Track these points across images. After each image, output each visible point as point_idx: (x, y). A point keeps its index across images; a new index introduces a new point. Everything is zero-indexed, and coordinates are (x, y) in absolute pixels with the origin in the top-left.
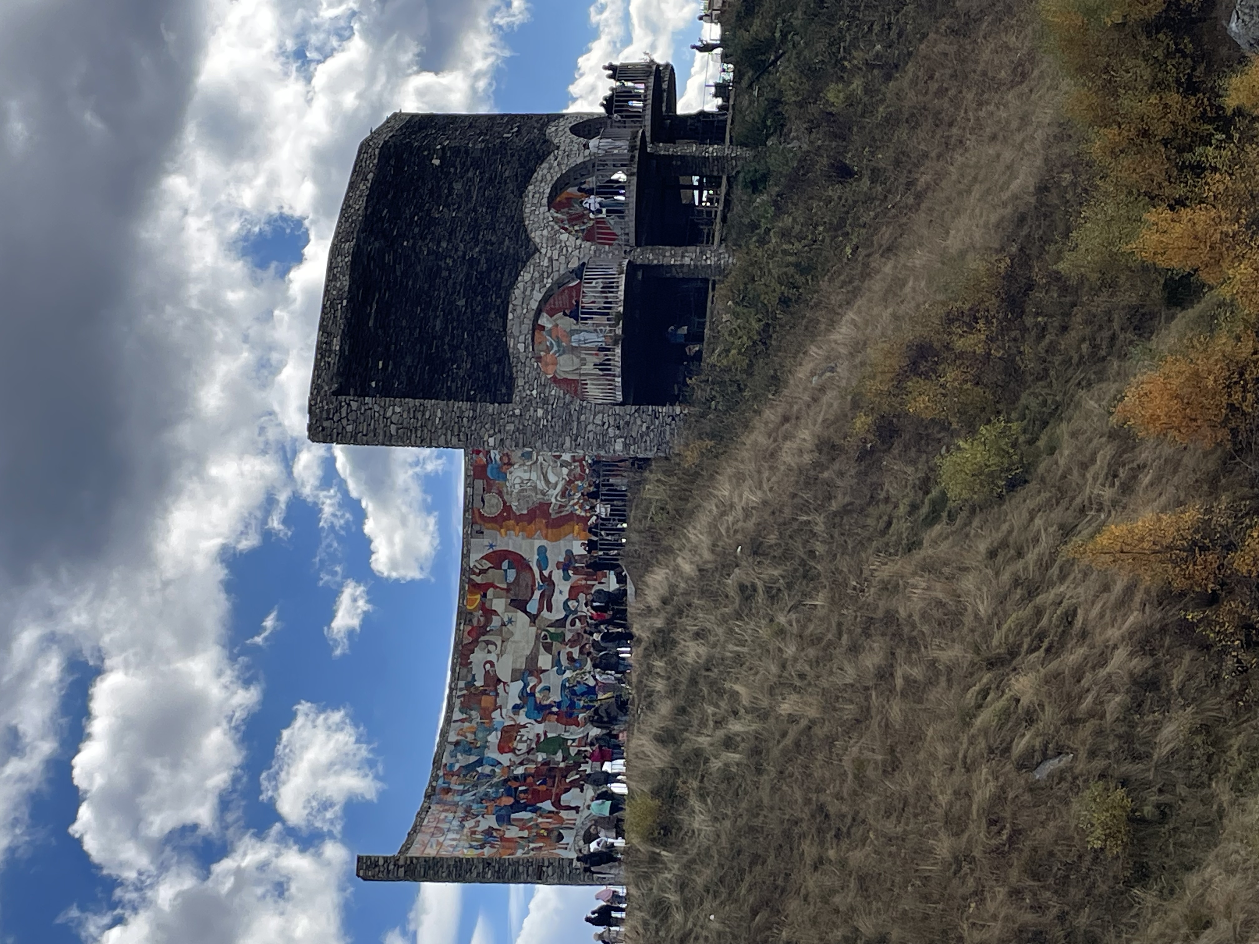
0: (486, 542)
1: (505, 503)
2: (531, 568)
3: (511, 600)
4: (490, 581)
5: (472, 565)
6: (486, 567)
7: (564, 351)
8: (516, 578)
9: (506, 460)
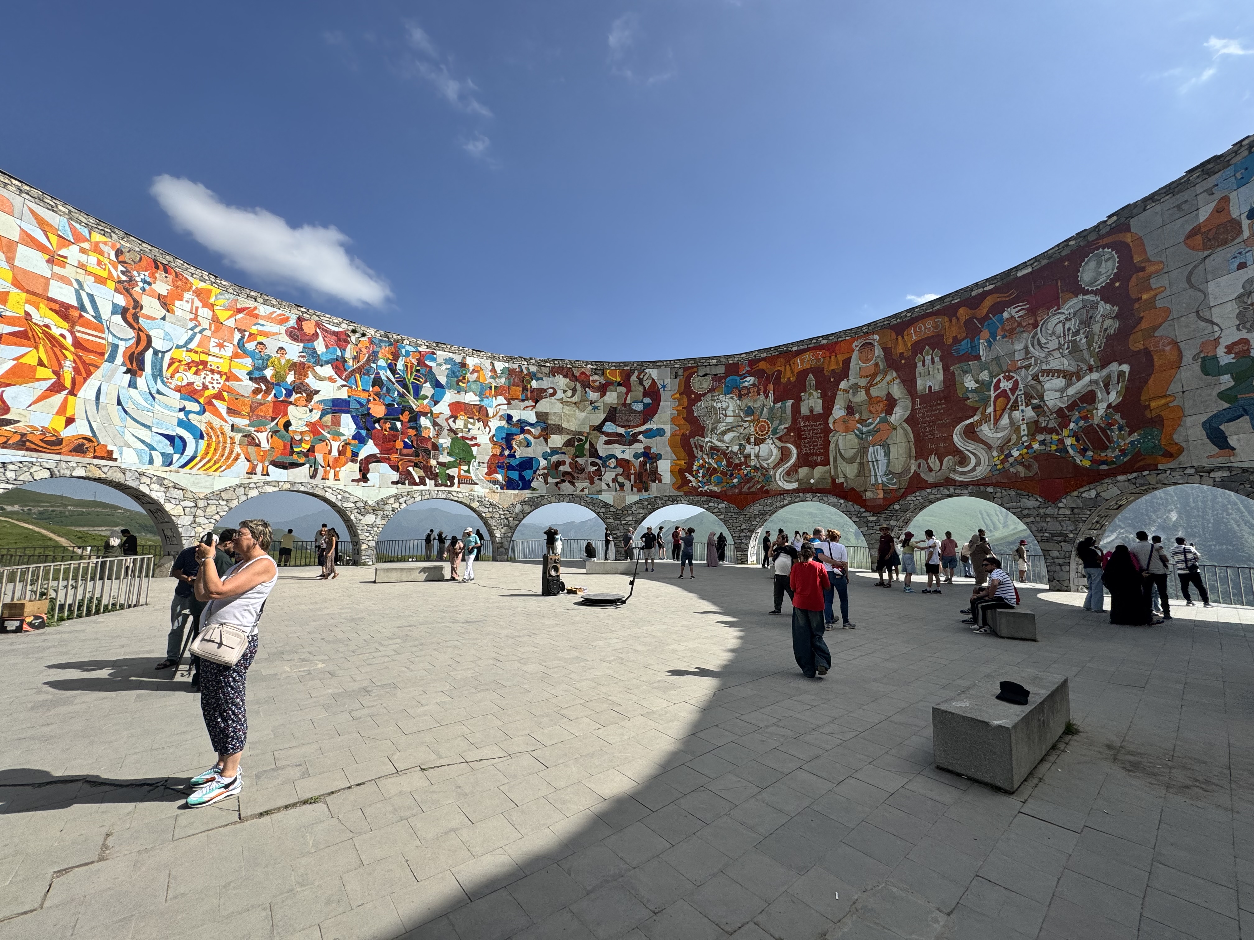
1: (703, 395)
2: (644, 423)
3: (615, 408)
4: (633, 388)
5: (646, 371)
6: (645, 383)
7: (862, 439)
8: (635, 411)
9: (744, 392)
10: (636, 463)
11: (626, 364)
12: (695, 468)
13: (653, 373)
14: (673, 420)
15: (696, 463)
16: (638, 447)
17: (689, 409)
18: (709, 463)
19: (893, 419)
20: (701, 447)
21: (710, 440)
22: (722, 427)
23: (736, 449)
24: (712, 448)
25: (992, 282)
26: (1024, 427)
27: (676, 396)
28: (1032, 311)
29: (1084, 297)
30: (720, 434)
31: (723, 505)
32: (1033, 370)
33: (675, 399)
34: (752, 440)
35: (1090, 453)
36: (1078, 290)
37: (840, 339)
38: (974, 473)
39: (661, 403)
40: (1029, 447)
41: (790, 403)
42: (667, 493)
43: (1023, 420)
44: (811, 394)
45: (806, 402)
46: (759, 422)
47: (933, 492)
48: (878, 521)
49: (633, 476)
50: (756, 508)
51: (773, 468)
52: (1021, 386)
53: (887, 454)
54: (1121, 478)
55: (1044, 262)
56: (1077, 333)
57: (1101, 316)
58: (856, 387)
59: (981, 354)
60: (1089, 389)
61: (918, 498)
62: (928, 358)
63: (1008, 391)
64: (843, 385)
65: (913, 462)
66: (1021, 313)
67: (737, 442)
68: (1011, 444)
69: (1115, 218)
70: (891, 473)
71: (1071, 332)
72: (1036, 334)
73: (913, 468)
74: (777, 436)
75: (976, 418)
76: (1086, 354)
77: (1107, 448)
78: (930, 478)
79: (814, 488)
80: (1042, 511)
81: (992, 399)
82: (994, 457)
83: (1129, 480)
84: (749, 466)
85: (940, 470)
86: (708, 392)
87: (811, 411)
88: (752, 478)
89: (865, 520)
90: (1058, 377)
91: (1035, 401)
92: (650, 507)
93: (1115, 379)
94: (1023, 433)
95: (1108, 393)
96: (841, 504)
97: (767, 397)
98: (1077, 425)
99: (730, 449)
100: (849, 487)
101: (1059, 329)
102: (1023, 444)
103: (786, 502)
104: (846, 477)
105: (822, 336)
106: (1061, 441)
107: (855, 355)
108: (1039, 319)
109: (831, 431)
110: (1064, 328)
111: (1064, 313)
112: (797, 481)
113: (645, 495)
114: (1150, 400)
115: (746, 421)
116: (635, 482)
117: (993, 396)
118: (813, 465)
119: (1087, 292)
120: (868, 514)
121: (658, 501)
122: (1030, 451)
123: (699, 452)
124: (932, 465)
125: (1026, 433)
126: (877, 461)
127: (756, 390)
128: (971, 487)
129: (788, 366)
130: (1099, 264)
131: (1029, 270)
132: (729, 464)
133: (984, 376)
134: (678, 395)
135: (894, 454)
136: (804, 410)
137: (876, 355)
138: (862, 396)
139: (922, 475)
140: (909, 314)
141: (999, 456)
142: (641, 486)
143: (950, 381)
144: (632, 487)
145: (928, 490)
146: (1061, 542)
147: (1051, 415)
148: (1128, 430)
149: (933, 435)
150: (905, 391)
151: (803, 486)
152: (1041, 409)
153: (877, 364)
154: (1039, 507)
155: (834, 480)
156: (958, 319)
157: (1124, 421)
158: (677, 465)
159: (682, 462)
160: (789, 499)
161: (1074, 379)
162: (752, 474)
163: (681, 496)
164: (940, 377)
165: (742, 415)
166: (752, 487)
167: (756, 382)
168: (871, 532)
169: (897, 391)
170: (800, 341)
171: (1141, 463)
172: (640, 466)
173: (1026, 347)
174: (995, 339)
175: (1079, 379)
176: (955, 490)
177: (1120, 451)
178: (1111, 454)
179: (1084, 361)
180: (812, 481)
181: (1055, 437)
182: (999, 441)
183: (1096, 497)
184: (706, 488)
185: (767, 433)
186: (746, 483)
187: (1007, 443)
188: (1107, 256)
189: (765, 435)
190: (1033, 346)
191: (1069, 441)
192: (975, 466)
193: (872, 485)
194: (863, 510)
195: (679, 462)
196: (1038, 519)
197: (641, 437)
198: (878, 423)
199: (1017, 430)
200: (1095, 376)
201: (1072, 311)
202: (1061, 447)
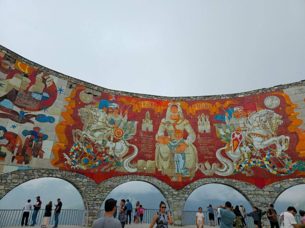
0: (64, 88)
1: (87, 104)
2: (39, 110)
3: (17, 92)
4: (36, 83)
5: (50, 76)
6: (47, 83)
7: (171, 149)
8: (34, 99)
9: (110, 110)
10: (24, 139)
11: (35, 64)
12: (72, 150)
13: (56, 79)
14: (63, 114)
15: (73, 147)
16: (29, 127)
17: (75, 110)
18: (82, 149)
19: (186, 141)
20: (79, 136)
21: (85, 133)
22: (94, 127)
23: (100, 142)
24: (86, 139)
25: (229, 96)
26: (246, 155)
27: (68, 99)
28: (246, 110)
29: (268, 110)
30: (93, 131)
31: (85, 180)
32: (248, 132)
33: (67, 101)
34: (112, 139)
35: (276, 169)
36: (264, 107)
37: (162, 100)
38: (226, 172)
39: (56, 100)
40: (249, 163)
41: (136, 123)
42: (45, 167)
43: (245, 151)
44: (147, 121)
45: (144, 125)
46: (118, 129)
47: (208, 180)
48: (178, 194)
49: (16, 149)
50: (108, 183)
51: (123, 158)
52: (243, 138)
53: (184, 158)
54: (291, 179)
55: (249, 95)
56: (265, 122)
57: (275, 118)
58: (169, 123)
59: (226, 121)
60: (273, 143)
61: (200, 183)
62: (203, 118)
63: (238, 139)
64: (163, 120)
65: (197, 164)
66: (240, 110)
67: (102, 138)
68: (241, 161)
69: (277, 88)
70: (186, 168)
71: (263, 121)
72: (248, 119)
73: (197, 167)
74: (128, 139)
75: (226, 148)
76: (270, 130)
77: (283, 167)
78: (206, 173)
79: (146, 172)
80: (257, 192)
81: (232, 141)
82: (234, 166)
83: (294, 181)
84: (108, 155)
85: (211, 169)
86: (90, 104)
87: (147, 130)
88: (108, 163)
89: (172, 193)
90: (259, 137)
91: (250, 145)
92: (26, 177)
93: (284, 141)
94: (246, 157)
95: (282, 146)
96: (160, 183)
97: (124, 117)
98: (269, 156)
99: (97, 142)
100: (164, 174)
101: (258, 119)
102: (246, 162)
103: (128, 180)
104: (163, 168)
105: (155, 96)
106: (262, 162)
107: (169, 109)
108: (248, 114)
109: (156, 142)
110: (260, 119)
111: (259, 114)
112: (137, 167)
113: (24, 166)
114: (300, 150)
115: (109, 127)
116: (17, 154)
117: (232, 139)
118: (146, 159)
119: (268, 109)
120: (173, 190)
121: (35, 173)
122: (250, 165)
123: (77, 140)
124: (207, 167)
125: (247, 157)
126: (179, 161)
127: (118, 111)
128: (225, 179)
129: (137, 105)
130: (272, 100)
131: (243, 96)
132: (95, 151)
133: (228, 131)
134: (70, 99)
135: (187, 159)
136: (144, 128)
137: (179, 111)
138: (171, 128)
139: (202, 171)
140: (194, 99)
141: (237, 166)
142: (22, 158)
143: (213, 129)
144: (13, 158)
145: (205, 179)
146: (266, 207)
147: (257, 151)
148: (292, 161)
149: (206, 152)
150: (193, 130)
151: (139, 171)
152: (253, 148)
153: (179, 116)
154: (255, 190)
155: (157, 169)
156: (216, 106)
157: (290, 157)
158: (59, 146)
159: (63, 145)
160: (131, 178)
161: (266, 138)
162: (109, 160)
163: (57, 170)
164: (209, 127)
165: (107, 122)
166: (108, 168)
167: (118, 107)
168: (175, 200)
169: (189, 129)
170: (144, 95)
171: (299, 174)
172: (26, 142)
173: (244, 123)
174: (231, 117)
175: (268, 139)
176: (218, 180)
177: (289, 169)
178: (285, 170)
179: (270, 133)
180: (145, 168)
181: (260, 160)
182: (236, 159)
183: (280, 187)
184: (77, 166)
185: (121, 136)
186: (104, 165)
187: (239, 160)
188: (275, 99)
189: (120, 137)
190: (247, 123)
191: (266, 163)
192: (227, 169)
193: (176, 174)
194: (170, 188)
195: (61, 144)
196: (255, 196)
197: (33, 119)
198: (179, 142)
199: (244, 155)
200: (275, 139)
201: (262, 114)
202: (263, 165)
